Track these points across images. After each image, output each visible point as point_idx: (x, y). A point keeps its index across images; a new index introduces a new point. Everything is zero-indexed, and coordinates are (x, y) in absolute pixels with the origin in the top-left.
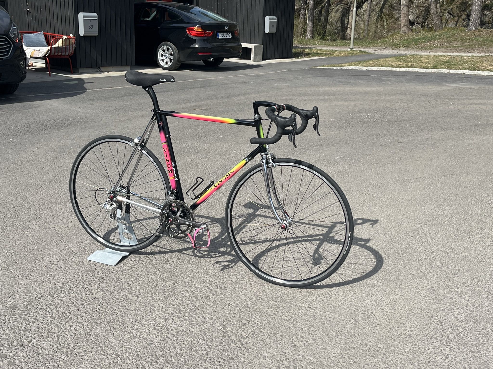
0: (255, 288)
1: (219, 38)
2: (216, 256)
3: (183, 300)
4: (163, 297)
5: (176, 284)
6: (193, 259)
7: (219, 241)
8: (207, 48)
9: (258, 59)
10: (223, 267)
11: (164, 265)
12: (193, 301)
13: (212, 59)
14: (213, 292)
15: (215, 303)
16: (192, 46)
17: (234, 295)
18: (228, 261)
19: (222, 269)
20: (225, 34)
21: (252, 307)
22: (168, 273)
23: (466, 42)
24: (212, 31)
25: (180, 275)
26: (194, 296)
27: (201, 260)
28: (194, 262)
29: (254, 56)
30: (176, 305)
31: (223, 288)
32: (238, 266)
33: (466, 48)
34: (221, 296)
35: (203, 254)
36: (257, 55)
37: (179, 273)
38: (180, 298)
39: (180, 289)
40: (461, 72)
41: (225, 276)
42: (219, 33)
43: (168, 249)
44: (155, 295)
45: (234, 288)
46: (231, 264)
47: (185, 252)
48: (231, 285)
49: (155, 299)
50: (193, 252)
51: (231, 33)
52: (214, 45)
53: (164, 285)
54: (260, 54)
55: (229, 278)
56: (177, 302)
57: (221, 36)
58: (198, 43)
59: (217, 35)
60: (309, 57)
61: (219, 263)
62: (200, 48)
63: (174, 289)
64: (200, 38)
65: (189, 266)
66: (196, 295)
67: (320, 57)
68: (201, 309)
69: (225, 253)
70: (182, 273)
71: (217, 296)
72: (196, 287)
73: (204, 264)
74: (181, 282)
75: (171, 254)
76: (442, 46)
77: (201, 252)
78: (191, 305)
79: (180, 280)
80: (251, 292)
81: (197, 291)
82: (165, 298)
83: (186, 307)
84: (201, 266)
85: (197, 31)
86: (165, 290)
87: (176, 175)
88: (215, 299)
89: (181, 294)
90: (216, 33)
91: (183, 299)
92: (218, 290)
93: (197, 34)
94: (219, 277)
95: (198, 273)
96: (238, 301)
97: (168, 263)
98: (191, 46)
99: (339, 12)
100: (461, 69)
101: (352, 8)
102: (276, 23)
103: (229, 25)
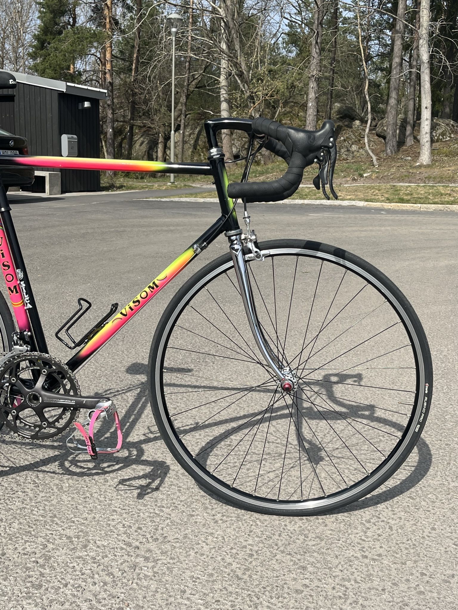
0: (229, 530)
2: (114, 468)
3: (79, 586)
4: (29, 585)
5: (50, 546)
6: (68, 482)
7: (106, 438)
9: (54, 191)
10: (139, 491)
11: (7, 501)
12: (105, 584)
14: (143, 553)
15: (160, 580)
17: (192, 553)
18: (144, 476)
19: (140, 496)
20: (9, 152)
21: (246, 577)
22: (21, 520)
25: (53, 521)
26: (103, 570)
27: (85, 481)
28: (72, 489)
29: (50, 187)
30: (68, 601)
31: (161, 539)
32: (170, 483)
34: (165, 559)
35: (84, 468)
36: (54, 186)
37: (48, 517)
38: (72, 581)
39: (63, 557)
40: (318, 202)
41: (152, 511)
43: (6, 467)
44: (6, 583)
45: (185, 537)
46: (153, 481)
47: (44, 468)
48: (175, 530)
49: (10, 595)
50: (62, 465)
53: (22, 552)
54: (57, 185)
55: (161, 514)
56: (68, 592)
61: (128, 483)
63: (50, 558)
65: (64, 497)
66: (107, 567)
67: (137, 191)
68: (132, 601)
69: (130, 460)
70: (55, 516)
71: (156, 561)
72: (98, 547)
73: (94, 489)
74: (60, 539)
75: (14, 476)
77: (79, 464)
78: (103, 595)
79: (54, 533)
80: (226, 540)
81: (106, 556)
82: (33, 586)
83: (94, 602)
84: (91, 495)
86: (28, 565)
87: (27, 297)
88: (155, 570)
89: (70, 570)
91: (80, 582)
92: (152, 546)
94: (141, 514)
95: (91, 511)
96: (210, 567)
97: (14, 496)
99: (144, 145)
100: (316, 199)
101: (161, 140)
102: (77, 143)
103: (15, 140)
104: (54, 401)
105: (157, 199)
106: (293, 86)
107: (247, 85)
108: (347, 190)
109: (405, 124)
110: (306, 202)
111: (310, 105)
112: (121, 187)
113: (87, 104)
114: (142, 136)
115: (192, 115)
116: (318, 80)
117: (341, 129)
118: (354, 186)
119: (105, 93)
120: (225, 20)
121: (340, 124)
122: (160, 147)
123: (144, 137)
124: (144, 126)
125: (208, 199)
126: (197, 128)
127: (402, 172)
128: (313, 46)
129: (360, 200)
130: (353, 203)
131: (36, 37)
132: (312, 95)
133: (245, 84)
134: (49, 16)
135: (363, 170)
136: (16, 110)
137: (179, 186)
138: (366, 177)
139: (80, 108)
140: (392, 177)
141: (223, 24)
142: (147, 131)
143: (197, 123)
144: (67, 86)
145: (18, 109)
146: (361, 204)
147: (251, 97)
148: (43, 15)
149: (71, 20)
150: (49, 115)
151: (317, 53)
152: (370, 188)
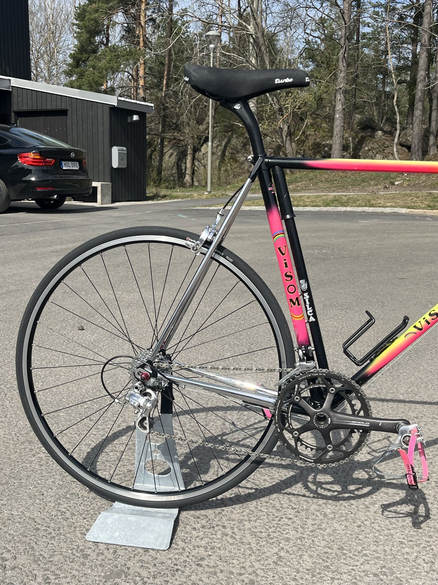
1: (64, 168)
2: (364, 491)
6: (327, 507)
8: (48, 180)
9: (105, 201)
10: (410, 518)
13: (56, 196)
16: (26, 178)
18: (404, 502)
19: (416, 525)
20: (70, 163)
23: (335, 184)
24: (53, 158)
25: (344, 554)
27: (345, 506)
28: (337, 515)
29: (102, 197)
33: (340, 189)
35: (333, 491)
36: (105, 196)
40: (360, 209)
42: (63, 162)
46: (417, 507)
50: (307, 487)
51: (77, 163)
52: (58, 177)
54: (108, 195)
57: (67, 166)
58: (34, 174)
59: (61, 164)
60: (167, 199)
61: (392, 509)
62: (39, 181)
64: (37, 168)
65: (336, 525)
67: (180, 200)
69: (375, 482)
70: (342, 548)
73: (361, 516)
76: (307, 188)
77: (324, 486)
79: (355, 568)
84: (363, 523)
85: (34, 159)
87: (310, 310)
90: (59, 162)
93: (33, 162)
95: (376, 542)
98: (24, 179)
99: (173, 156)
100: (358, 206)
101: (189, 151)
102: (126, 155)
103: (75, 152)
104: (345, 423)
105: (205, 208)
106: (321, 99)
107: (276, 98)
108: (385, 198)
109: (428, 134)
110: (349, 209)
111: (338, 116)
112: (164, 197)
113: (135, 118)
114: (171, 148)
115: (220, 128)
116: (345, 92)
117: (365, 139)
118: (390, 194)
119: (152, 107)
120: (254, 37)
121: (363, 134)
122: (189, 158)
123: (173, 149)
124: (175, 139)
125: (254, 207)
126: (224, 140)
127: (433, 180)
128: (340, 60)
129: (402, 207)
130: (396, 210)
131: (72, 56)
132: (339, 107)
133: (274, 98)
134: (86, 36)
135: (392, 178)
136: (69, 123)
137: (217, 195)
138: (397, 185)
139: (129, 121)
140: (423, 185)
141: (252, 40)
142: (176, 143)
143: (224, 135)
144: (118, 100)
145: (70, 123)
146: (404, 211)
147: (280, 110)
148: (79, 35)
149: (104, 39)
150: (101, 128)
151: (344, 67)
152: (407, 195)
